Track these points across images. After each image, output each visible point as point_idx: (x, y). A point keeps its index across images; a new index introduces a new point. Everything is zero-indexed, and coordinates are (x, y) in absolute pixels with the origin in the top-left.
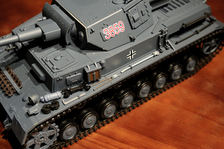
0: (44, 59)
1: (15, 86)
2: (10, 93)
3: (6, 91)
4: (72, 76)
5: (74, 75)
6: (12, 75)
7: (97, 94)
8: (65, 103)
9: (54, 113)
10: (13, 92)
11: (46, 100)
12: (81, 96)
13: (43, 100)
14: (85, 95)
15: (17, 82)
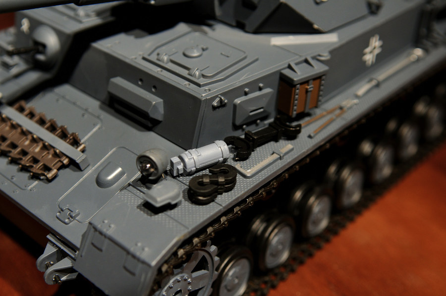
0: (153, 58)
1: (62, 146)
2: (47, 169)
3: (31, 164)
4: (251, 96)
5: (257, 94)
6: (42, 122)
7: (320, 148)
8: (248, 172)
9: (225, 200)
10: (60, 164)
11: (188, 167)
12: (284, 150)
13: (181, 167)
14: (292, 149)
15: (64, 135)
